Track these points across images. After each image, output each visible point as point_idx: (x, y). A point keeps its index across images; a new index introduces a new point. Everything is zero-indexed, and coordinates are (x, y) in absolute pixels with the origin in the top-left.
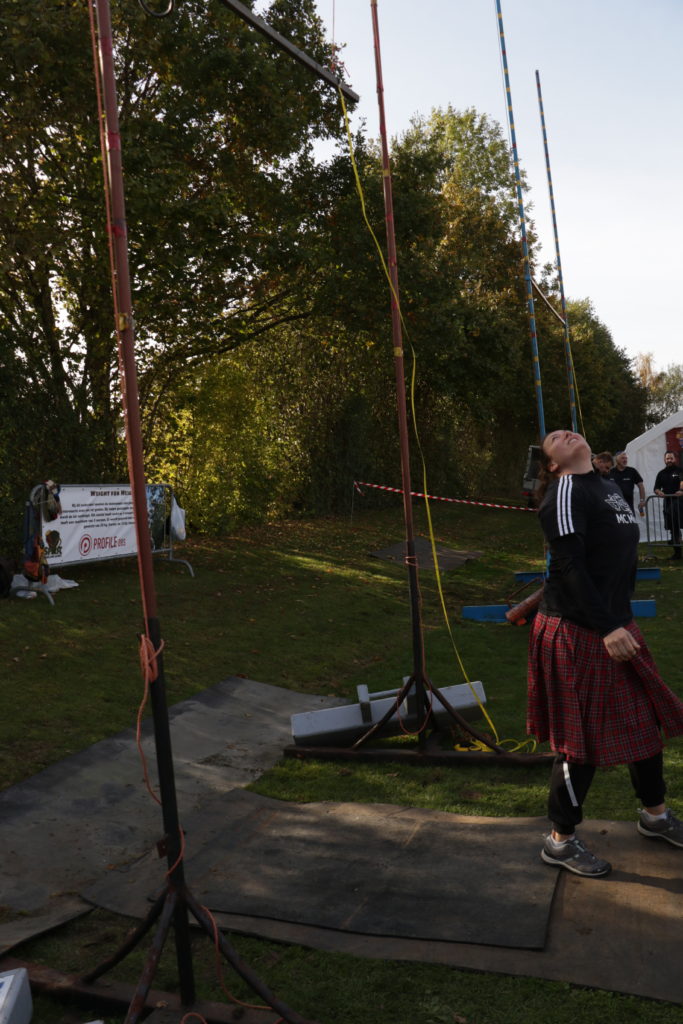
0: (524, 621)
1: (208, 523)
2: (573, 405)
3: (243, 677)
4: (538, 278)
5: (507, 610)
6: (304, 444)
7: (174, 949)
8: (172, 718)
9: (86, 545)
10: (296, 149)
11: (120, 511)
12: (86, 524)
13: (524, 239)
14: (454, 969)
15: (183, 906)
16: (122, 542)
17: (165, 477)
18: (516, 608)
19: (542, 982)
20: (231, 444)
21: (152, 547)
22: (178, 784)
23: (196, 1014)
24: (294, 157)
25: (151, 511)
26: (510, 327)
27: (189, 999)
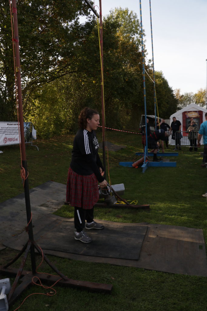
0: (137, 167)
1: (43, 135)
2: (155, 103)
3: (53, 181)
4: (147, 64)
5: (133, 164)
6: (74, 111)
7: (30, 259)
8: (31, 193)
9: (5, 140)
10: (74, 19)
11: (16, 130)
12: (5, 134)
13: (143, 51)
14: (112, 265)
15: (33, 247)
16: (17, 139)
17: (30, 120)
18: (135, 163)
19: (137, 268)
20: (51, 110)
21: (26, 141)
22: (32, 212)
23: (36, 277)
24: (73, 21)
25: (26, 130)
26: (138, 79)
27: (34, 273)
